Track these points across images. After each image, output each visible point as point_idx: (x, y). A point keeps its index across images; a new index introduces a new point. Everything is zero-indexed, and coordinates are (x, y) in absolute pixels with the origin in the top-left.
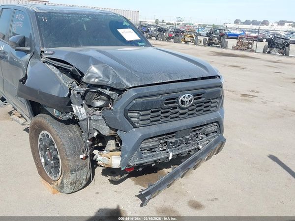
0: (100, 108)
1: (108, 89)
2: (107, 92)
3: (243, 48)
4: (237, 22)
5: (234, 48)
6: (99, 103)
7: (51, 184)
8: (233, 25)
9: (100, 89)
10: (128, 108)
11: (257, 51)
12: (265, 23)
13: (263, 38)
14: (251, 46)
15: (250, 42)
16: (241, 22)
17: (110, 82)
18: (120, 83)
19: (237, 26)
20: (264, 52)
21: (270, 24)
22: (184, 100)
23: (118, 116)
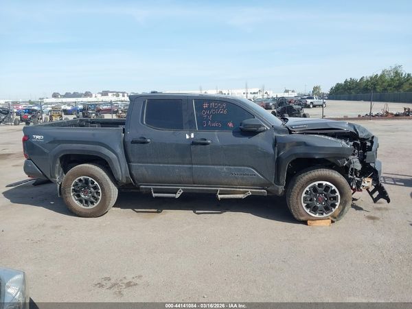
4: (55, 96)
8: (53, 100)
12: (88, 94)
16: (61, 96)
19: (59, 100)
21: (94, 95)
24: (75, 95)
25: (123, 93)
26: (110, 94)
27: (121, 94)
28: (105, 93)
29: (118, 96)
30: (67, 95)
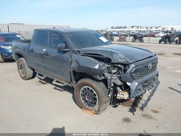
0: (115, 73)
1: (120, 65)
2: (119, 66)
3: (122, 40)
4: (112, 28)
5: (118, 41)
6: (114, 71)
7: (91, 111)
8: (111, 30)
9: (116, 65)
10: (132, 72)
11: (130, 41)
12: (125, 27)
13: (128, 35)
14: (125, 39)
15: (125, 37)
16: (114, 28)
17: (122, 62)
18: (127, 61)
19: (113, 30)
20: (132, 41)
21: (128, 28)
22: (150, 66)
23: (128, 76)
24: (120, 28)
25: (141, 27)
26: (135, 27)
27: (140, 27)
28: (133, 27)
29: (138, 28)
30: (117, 28)
